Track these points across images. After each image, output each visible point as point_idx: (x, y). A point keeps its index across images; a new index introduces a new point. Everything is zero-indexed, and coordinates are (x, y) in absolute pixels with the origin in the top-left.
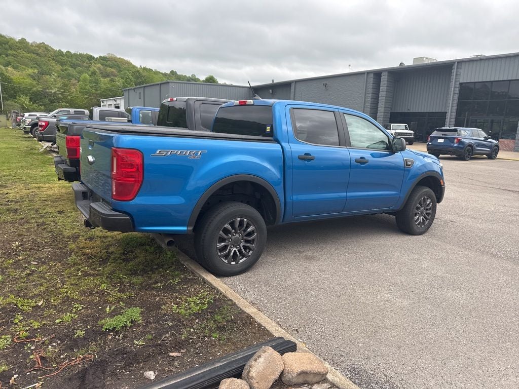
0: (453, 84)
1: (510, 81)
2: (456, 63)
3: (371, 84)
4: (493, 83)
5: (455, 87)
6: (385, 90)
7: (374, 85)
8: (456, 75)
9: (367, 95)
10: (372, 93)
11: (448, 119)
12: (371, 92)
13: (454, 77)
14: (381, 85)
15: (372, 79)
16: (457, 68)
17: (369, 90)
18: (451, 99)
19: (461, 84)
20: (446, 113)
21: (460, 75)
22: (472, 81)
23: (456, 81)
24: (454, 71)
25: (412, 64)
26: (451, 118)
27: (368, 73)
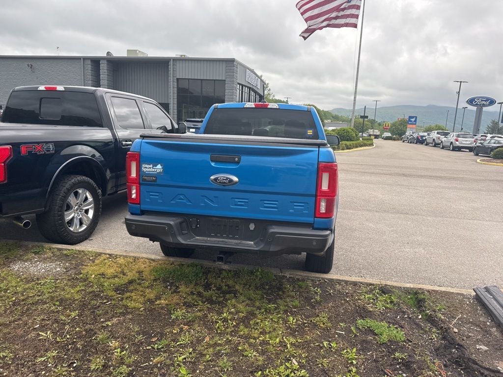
0: (171, 78)
1: (215, 80)
2: (172, 60)
3: (90, 71)
4: (203, 81)
5: (173, 82)
6: (106, 79)
7: (93, 72)
8: (173, 70)
9: (86, 82)
10: (92, 81)
11: (172, 110)
12: (91, 79)
13: (171, 72)
14: (101, 73)
15: (90, 66)
16: (173, 65)
17: (88, 76)
18: (172, 92)
19: (178, 79)
20: (169, 104)
21: (176, 71)
22: (187, 77)
23: (173, 76)
24: (171, 67)
25: (126, 56)
26: (173, 109)
27: (85, 59)
